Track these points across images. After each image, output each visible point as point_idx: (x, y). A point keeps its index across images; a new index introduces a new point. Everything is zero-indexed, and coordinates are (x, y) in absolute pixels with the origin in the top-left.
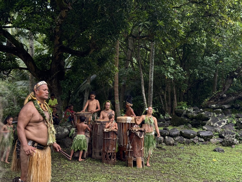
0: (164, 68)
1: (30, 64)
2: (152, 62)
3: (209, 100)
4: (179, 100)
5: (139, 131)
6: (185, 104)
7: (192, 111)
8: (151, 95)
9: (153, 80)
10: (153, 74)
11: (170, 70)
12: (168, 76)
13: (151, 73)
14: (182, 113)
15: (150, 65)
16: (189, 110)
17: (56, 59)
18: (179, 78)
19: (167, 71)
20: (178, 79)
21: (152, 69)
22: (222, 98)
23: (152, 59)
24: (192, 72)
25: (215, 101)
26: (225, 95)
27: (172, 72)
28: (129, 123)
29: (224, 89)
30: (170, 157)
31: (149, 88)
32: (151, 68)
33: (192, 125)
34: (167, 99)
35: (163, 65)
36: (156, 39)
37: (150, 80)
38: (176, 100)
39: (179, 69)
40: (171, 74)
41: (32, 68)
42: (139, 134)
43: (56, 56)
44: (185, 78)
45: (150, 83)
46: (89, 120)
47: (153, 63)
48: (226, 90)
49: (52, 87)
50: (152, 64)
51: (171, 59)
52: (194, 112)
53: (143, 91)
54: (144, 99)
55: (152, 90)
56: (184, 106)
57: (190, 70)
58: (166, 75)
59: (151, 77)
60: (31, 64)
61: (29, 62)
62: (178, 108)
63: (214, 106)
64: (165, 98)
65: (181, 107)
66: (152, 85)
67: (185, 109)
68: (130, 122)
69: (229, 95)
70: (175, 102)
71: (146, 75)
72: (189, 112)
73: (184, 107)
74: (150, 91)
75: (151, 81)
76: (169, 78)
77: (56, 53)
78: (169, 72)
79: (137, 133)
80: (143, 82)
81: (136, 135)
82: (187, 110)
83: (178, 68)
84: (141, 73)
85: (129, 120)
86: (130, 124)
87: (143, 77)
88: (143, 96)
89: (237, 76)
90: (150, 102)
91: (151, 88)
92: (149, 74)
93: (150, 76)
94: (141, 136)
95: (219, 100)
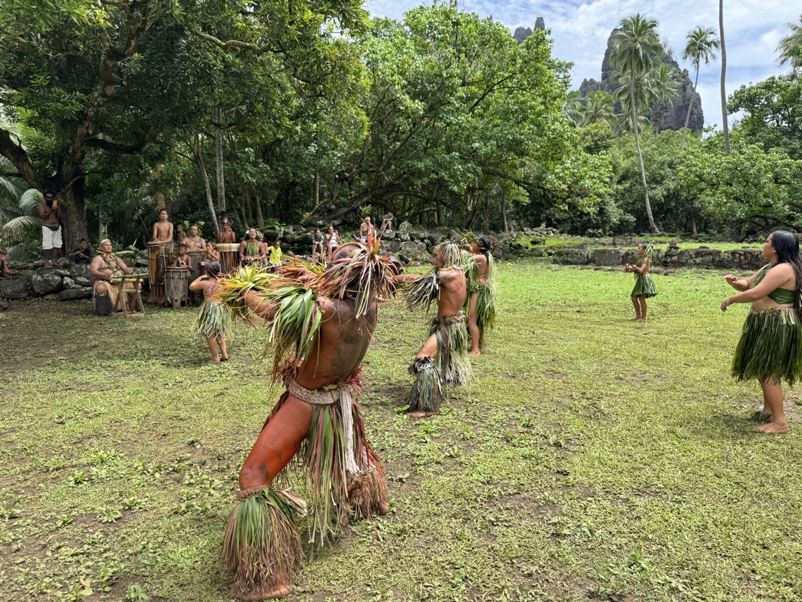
0: (239, 166)
1: (24, 167)
2: (220, 156)
3: (312, 215)
4: (267, 216)
6: (277, 222)
7: (291, 231)
9: (223, 186)
11: (249, 169)
12: (248, 179)
13: (220, 175)
14: (277, 235)
15: (217, 160)
16: (287, 231)
19: (246, 170)
20: (262, 183)
21: (221, 168)
22: (330, 211)
23: (219, 150)
25: (321, 215)
26: (333, 207)
27: (253, 172)
28: (234, 252)
29: (332, 197)
31: (219, 197)
32: (220, 167)
34: (247, 216)
35: (238, 161)
37: (219, 186)
38: (261, 215)
40: (252, 175)
41: (29, 174)
45: (220, 191)
47: (222, 158)
48: (334, 198)
50: (220, 159)
51: (250, 151)
52: (295, 232)
53: (211, 203)
54: (213, 216)
55: (224, 201)
56: (276, 224)
58: (245, 177)
59: (221, 181)
61: (23, 164)
62: (267, 229)
63: (321, 222)
64: (244, 214)
65: (272, 226)
66: (224, 194)
67: (279, 229)
69: (338, 207)
70: (261, 220)
71: (211, 177)
72: (288, 233)
73: (276, 227)
74: (221, 203)
75: (220, 188)
76: (250, 182)
78: (248, 172)
80: (208, 190)
82: (284, 230)
84: (204, 174)
87: (207, 180)
89: (348, 178)
91: (221, 198)
92: (216, 176)
93: (218, 180)
95: (326, 214)
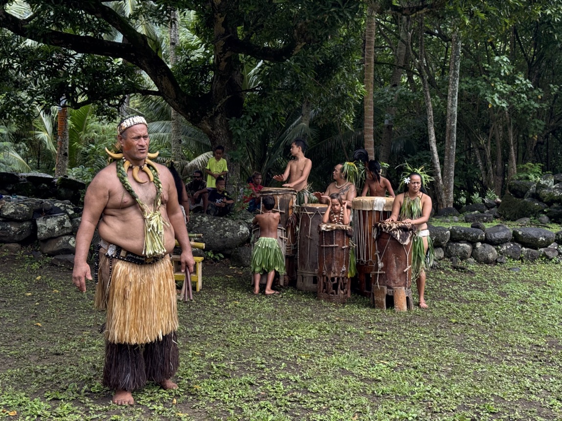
0: (484, 83)
1: (163, 83)
2: (455, 69)
4: (523, 158)
5: (399, 228)
6: (537, 169)
7: (551, 183)
8: (452, 148)
9: (456, 113)
10: (456, 98)
11: (499, 88)
12: (495, 102)
13: (453, 97)
14: (528, 189)
15: (451, 76)
16: (542, 182)
17: (221, 69)
18: (522, 105)
19: (493, 90)
20: (519, 109)
21: (455, 86)
23: (455, 61)
24: (556, 89)
27: (505, 92)
28: (378, 212)
30: (482, 289)
31: (447, 131)
32: (453, 85)
33: (550, 218)
34: (494, 158)
35: (484, 76)
36: (449, 12)
37: (449, 113)
38: (514, 159)
39: (523, 85)
40: (502, 96)
41: (169, 92)
42: (398, 236)
43: (221, 61)
44: (537, 105)
45: (451, 121)
46: (290, 204)
47: (458, 72)
49: (215, 133)
50: (454, 74)
51: (502, 60)
52: (557, 185)
53: (433, 138)
54: (434, 158)
55: (455, 135)
56: (534, 173)
57: (551, 86)
58: (489, 100)
59: (452, 106)
60: (165, 82)
61: (161, 78)
62: (521, 179)
64: (488, 155)
65: (526, 175)
66: (455, 125)
67: (534, 179)
68: (381, 210)
70: (513, 165)
71: (439, 100)
72: (544, 187)
73: (532, 176)
74: (449, 138)
75: (451, 115)
76: (498, 106)
77: (220, 54)
78: (498, 92)
79: (396, 233)
80: (431, 118)
81: (394, 239)
82: (539, 182)
83: (519, 82)
84: (426, 96)
85: (379, 204)
86: (381, 213)
87: (431, 106)
88: (432, 151)
90: (449, 165)
91: (451, 131)
92: (447, 99)
93: (450, 104)
94: (404, 240)
